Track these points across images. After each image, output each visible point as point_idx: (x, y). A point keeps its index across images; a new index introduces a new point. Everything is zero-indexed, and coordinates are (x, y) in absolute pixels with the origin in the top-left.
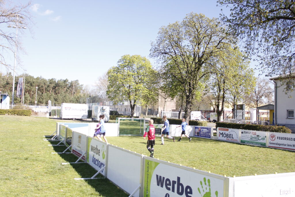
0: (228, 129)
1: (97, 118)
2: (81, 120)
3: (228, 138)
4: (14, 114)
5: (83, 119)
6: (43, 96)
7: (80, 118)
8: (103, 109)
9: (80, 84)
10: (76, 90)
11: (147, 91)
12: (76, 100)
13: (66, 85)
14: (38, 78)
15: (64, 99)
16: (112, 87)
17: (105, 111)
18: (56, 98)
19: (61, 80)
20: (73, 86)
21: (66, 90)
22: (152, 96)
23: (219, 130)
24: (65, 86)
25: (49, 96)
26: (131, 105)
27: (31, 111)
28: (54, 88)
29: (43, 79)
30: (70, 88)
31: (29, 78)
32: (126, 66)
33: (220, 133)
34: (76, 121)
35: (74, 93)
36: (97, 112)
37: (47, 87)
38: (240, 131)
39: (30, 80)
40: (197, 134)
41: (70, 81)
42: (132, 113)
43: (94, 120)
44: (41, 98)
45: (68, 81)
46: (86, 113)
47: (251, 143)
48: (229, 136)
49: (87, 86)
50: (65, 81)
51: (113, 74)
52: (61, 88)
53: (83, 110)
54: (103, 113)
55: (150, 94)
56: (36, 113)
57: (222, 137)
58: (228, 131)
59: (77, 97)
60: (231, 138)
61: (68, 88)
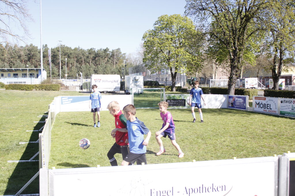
0: (265, 98)
1: (129, 90)
2: (113, 93)
3: (265, 109)
4: (42, 89)
5: (116, 92)
6: (81, 69)
7: (112, 90)
8: (135, 80)
9: (123, 53)
10: (118, 60)
11: (189, 56)
12: (118, 70)
13: (107, 55)
14: (76, 49)
15: (105, 71)
16: (148, 53)
17: (139, 82)
18: (96, 70)
19: (101, 49)
20: (114, 55)
21: (108, 60)
22: (195, 62)
23: (255, 99)
24: (105, 56)
25: (88, 68)
26: (172, 73)
27: (59, 85)
28: (94, 59)
29: (82, 50)
30: (112, 58)
31: (66, 49)
32: (164, 28)
33: (256, 103)
34: (108, 93)
35: (116, 63)
36: (129, 83)
37: (86, 58)
38: (279, 99)
39: (67, 52)
40: (230, 105)
41: (111, 50)
42: (174, 83)
43: (127, 92)
44: (80, 70)
45: (108, 50)
46: (118, 84)
47: (293, 114)
48: (266, 106)
49: (130, 54)
50: (106, 51)
51: (149, 39)
52: (101, 58)
53: (115, 81)
54: (136, 83)
55: (193, 60)
56: (67, 87)
57: (259, 107)
58: (265, 100)
59: (119, 68)
60: (268, 109)
61: (110, 59)
